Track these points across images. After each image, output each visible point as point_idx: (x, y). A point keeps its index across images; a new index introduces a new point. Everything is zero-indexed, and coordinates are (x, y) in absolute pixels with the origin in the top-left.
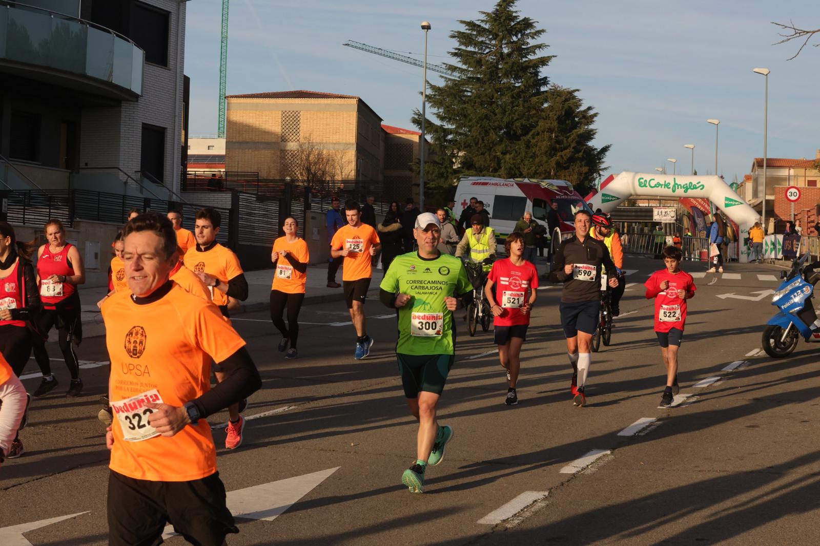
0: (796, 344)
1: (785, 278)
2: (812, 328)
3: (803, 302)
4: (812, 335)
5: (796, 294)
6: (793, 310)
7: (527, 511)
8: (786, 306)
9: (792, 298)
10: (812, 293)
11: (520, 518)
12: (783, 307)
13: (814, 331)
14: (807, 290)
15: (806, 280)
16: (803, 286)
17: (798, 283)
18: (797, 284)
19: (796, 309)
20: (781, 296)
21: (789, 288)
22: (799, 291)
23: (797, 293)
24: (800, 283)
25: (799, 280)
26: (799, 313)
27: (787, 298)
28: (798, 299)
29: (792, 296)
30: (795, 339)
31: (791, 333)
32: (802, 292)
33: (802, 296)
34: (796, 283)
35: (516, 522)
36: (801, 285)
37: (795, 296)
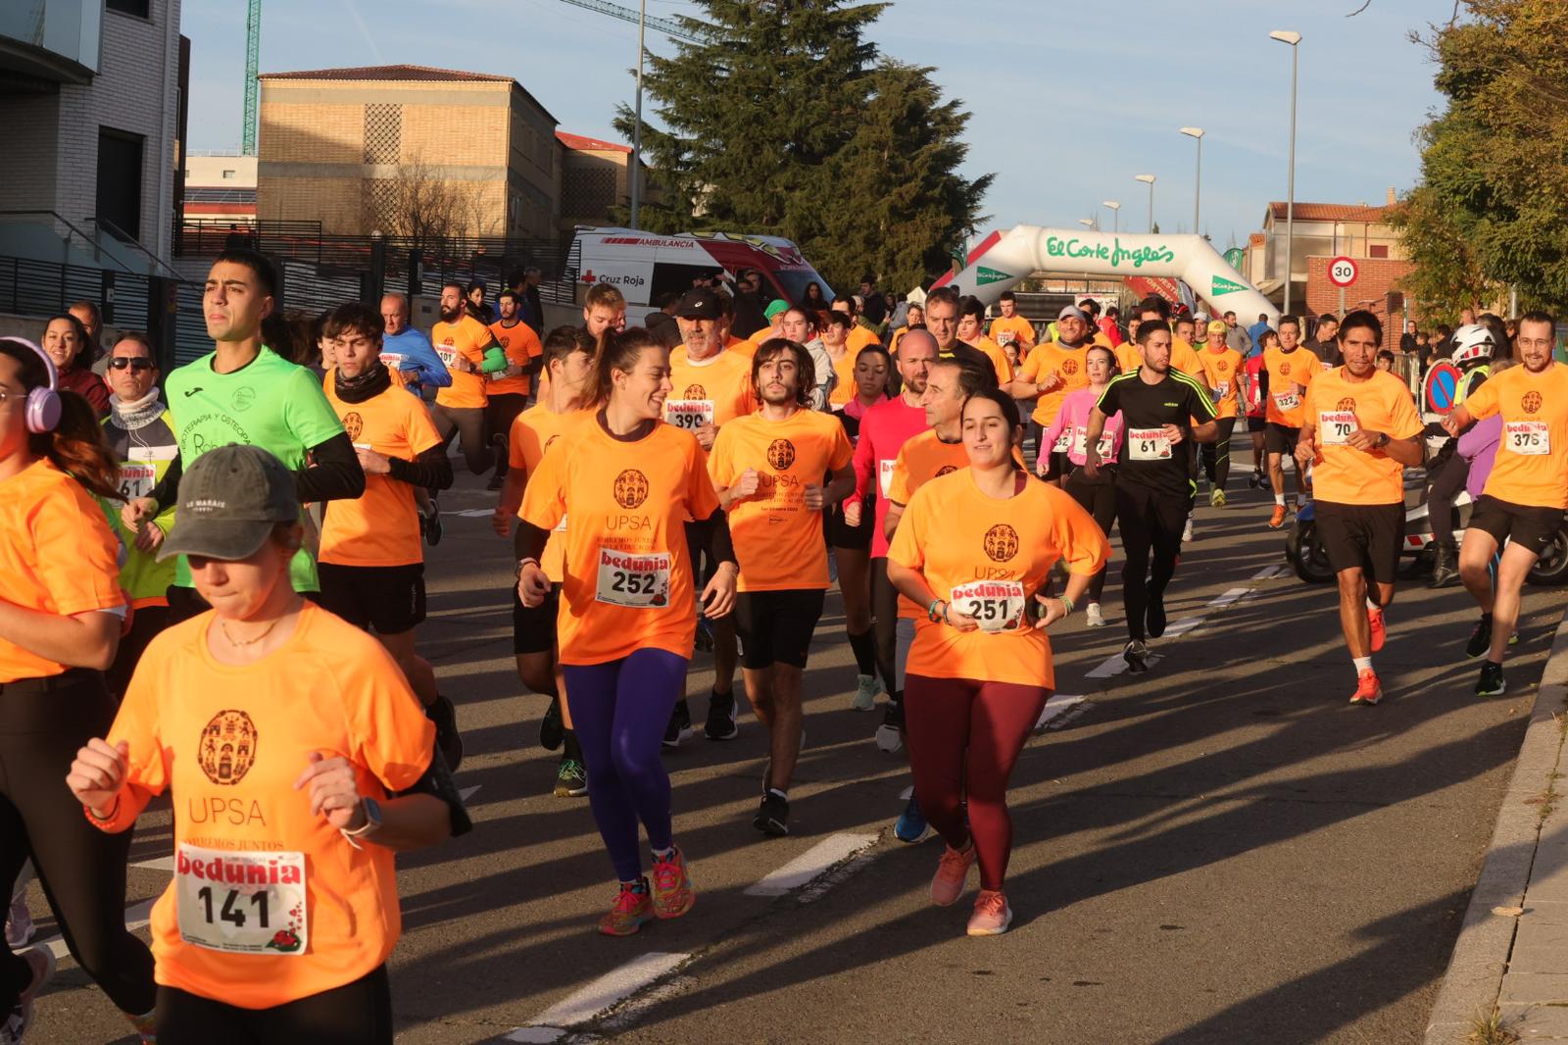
7: (837, 871)
11: (827, 885)
35: (818, 891)
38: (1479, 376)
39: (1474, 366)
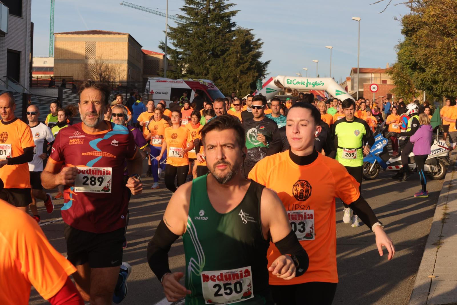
2: (387, 163)
3: (382, 148)
4: (388, 167)
5: (378, 144)
6: (377, 153)
8: (373, 151)
9: (376, 146)
10: (388, 144)
13: (389, 165)
14: (385, 142)
15: (384, 136)
16: (383, 140)
18: (379, 139)
22: (380, 143)
24: (381, 138)
26: (380, 155)
28: (379, 147)
30: (378, 170)
31: (376, 166)
32: (382, 143)
33: (381, 145)
36: (381, 139)
37: (378, 145)
38: (414, 119)
39: (413, 115)
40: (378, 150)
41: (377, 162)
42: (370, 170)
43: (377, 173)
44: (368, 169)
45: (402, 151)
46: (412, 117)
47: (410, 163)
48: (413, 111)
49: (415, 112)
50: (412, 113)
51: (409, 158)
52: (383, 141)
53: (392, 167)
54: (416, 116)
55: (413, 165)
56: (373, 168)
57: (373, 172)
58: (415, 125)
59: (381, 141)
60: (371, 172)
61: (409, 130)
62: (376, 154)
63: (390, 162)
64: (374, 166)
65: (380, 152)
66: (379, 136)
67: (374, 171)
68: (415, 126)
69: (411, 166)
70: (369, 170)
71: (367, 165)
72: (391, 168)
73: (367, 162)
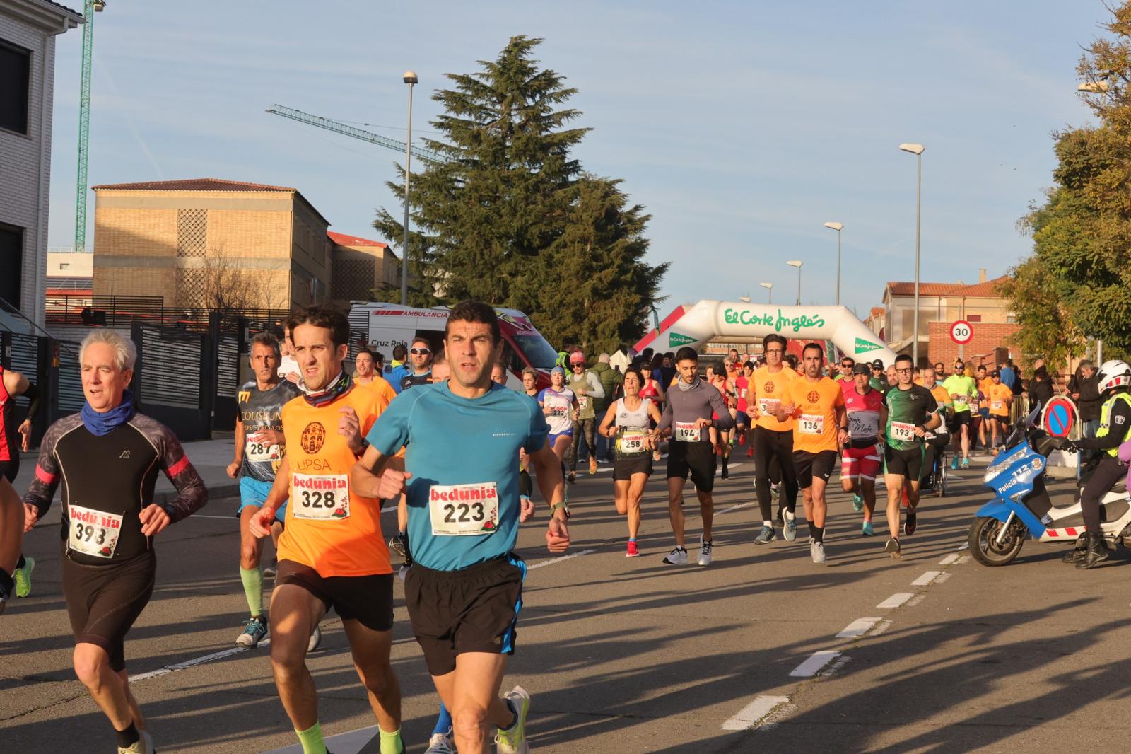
0: (1021, 545)
1: (1004, 447)
2: (1045, 521)
3: (1032, 481)
4: (1045, 532)
5: (1019, 470)
6: (1016, 495)
8: (1005, 488)
9: (1014, 476)
10: (1045, 470)
12: (1000, 490)
13: (1047, 525)
14: (1037, 465)
15: (1035, 449)
16: (1031, 458)
17: (1024, 452)
18: (1022, 456)
19: (1020, 493)
20: (998, 473)
21: (1010, 461)
22: (1025, 466)
23: (1022, 470)
24: (1026, 454)
25: (1025, 450)
26: (1025, 499)
27: (1006, 476)
28: (1024, 477)
29: (1015, 473)
30: (1018, 538)
31: (1012, 529)
32: (1030, 467)
33: (1029, 473)
34: (1018, 455)
36: (1028, 456)
37: (1018, 474)
38: (1119, 401)
39: (1116, 393)
40: (1019, 486)
41: (1015, 517)
42: (998, 540)
43: (1016, 547)
44: (993, 536)
45: (1082, 489)
46: (1114, 399)
47: (1105, 521)
48: (1118, 381)
49: (1122, 383)
50: (1115, 385)
51: (1102, 509)
52: (1033, 462)
53: (1058, 531)
54: (1124, 396)
55: (1112, 527)
56: (1005, 534)
57: (1006, 546)
58: (1120, 419)
59: (1027, 461)
60: (1000, 546)
61: (1102, 432)
62: (1013, 496)
63: (1050, 519)
64: (1008, 529)
65: (1023, 492)
66: (1022, 448)
67: (1007, 541)
68: (1119, 422)
69: (1107, 528)
70: (995, 539)
71: (991, 524)
72: (1054, 534)
73: (990, 517)
